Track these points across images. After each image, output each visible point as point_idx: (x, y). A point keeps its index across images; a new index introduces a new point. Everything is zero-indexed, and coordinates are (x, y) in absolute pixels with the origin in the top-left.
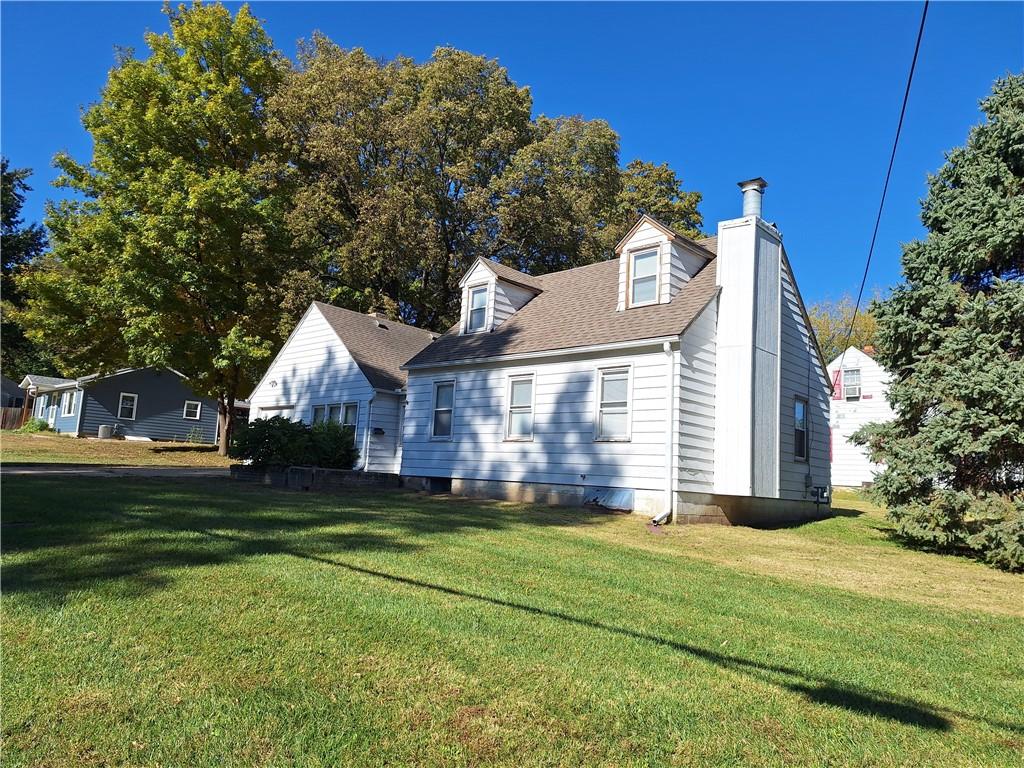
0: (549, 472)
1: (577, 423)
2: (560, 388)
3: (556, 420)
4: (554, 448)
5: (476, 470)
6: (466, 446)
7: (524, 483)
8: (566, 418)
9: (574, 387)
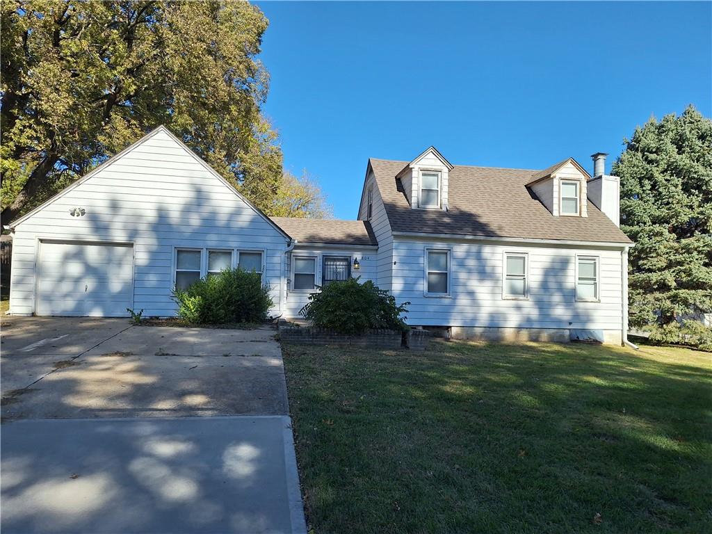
0: (540, 321)
1: (561, 288)
2: (547, 265)
3: (544, 286)
4: (542, 305)
5: (474, 319)
6: (463, 301)
7: (519, 328)
8: (552, 285)
9: (558, 266)
